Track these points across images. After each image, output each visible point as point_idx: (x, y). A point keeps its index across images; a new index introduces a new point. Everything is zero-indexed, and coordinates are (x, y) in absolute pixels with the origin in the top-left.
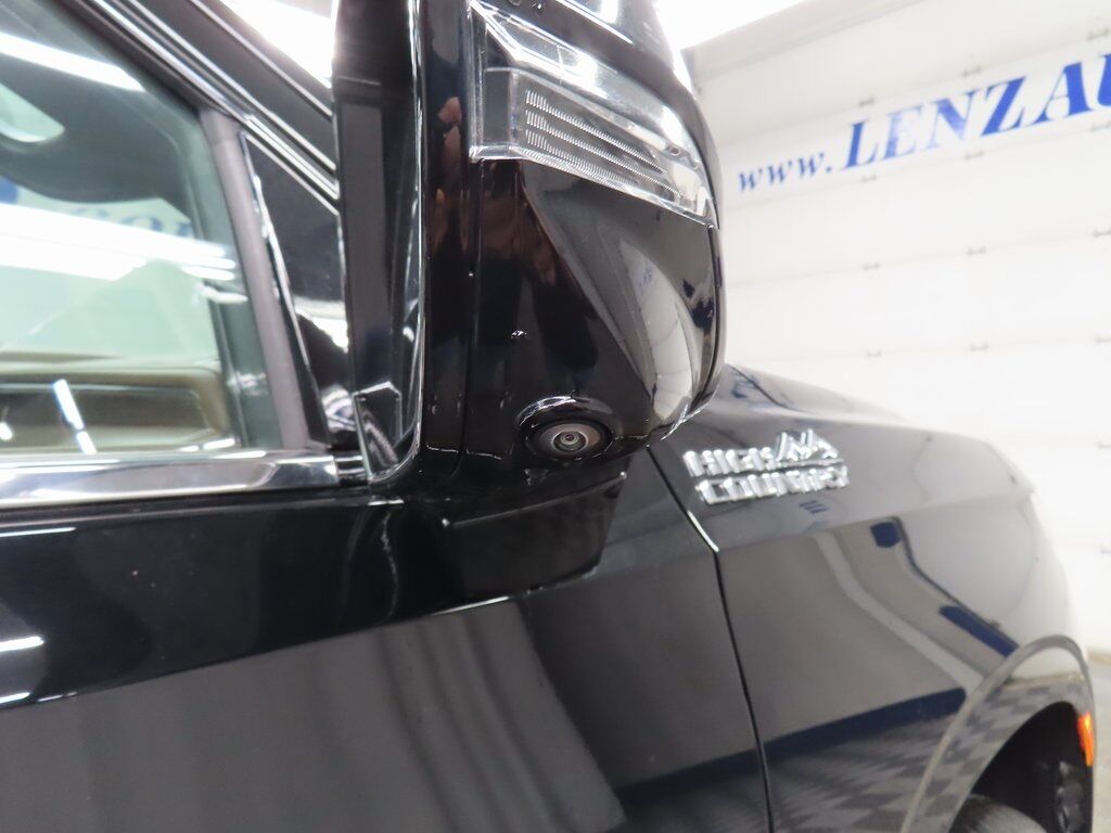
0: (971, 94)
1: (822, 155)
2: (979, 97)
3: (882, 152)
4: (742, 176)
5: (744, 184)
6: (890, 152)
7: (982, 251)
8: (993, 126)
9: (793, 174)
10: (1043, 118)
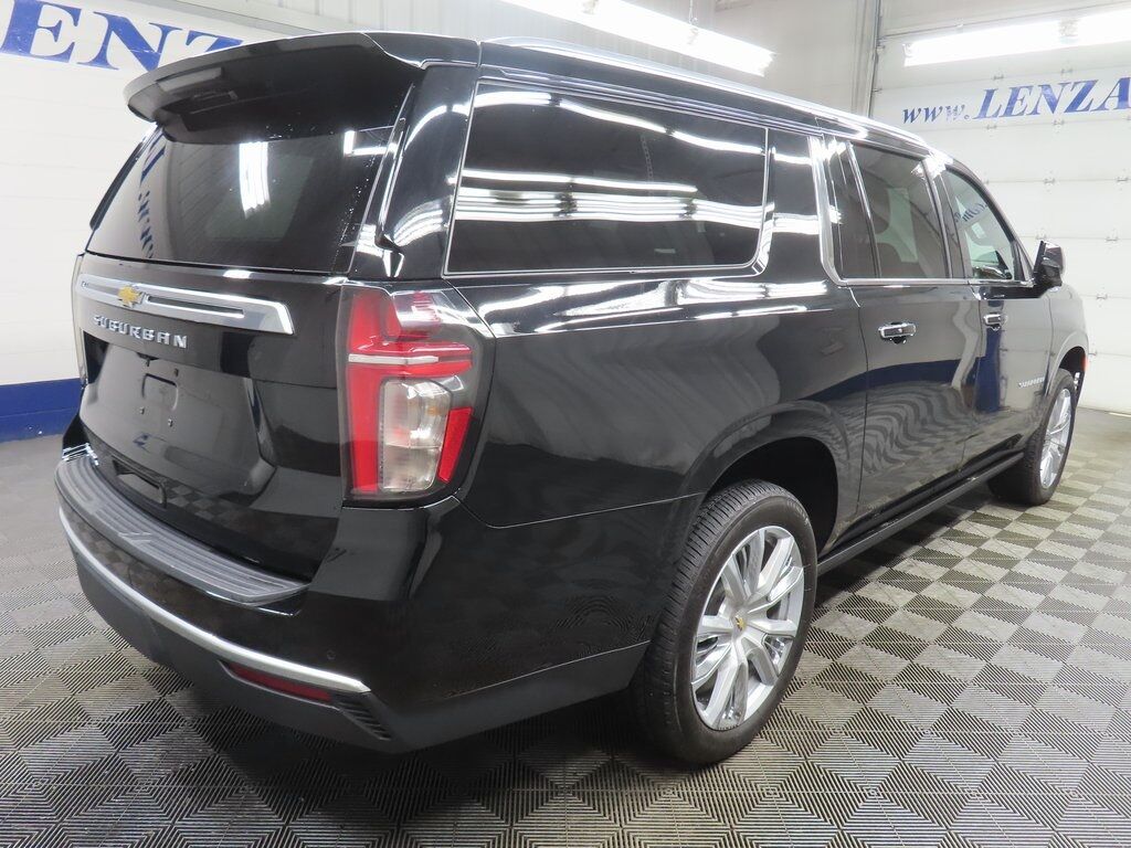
0: (1064, 85)
1: (963, 107)
2: (1069, 87)
3: (1002, 112)
4: (906, 112)
5: (906, 118)
6: (1009, 112)
7: (1053, 181)
8: (1073, 107)
9: (942, 117)
10: (1102, 107)
